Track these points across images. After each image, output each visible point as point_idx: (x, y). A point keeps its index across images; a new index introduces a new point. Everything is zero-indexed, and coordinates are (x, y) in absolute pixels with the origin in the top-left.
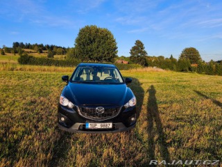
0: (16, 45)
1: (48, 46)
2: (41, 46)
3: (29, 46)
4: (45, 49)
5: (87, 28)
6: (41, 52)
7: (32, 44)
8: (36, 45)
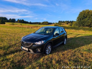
0: (60, 22)
1: (71, 22)
2: (68, 21)
3: (64, 22)
4: (69, 23)
5: (83, 11)
6: (68, 24)
7: (65, 21)
8: (66, 21)
